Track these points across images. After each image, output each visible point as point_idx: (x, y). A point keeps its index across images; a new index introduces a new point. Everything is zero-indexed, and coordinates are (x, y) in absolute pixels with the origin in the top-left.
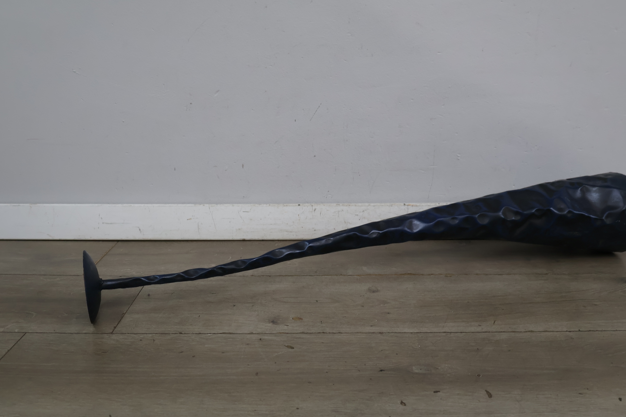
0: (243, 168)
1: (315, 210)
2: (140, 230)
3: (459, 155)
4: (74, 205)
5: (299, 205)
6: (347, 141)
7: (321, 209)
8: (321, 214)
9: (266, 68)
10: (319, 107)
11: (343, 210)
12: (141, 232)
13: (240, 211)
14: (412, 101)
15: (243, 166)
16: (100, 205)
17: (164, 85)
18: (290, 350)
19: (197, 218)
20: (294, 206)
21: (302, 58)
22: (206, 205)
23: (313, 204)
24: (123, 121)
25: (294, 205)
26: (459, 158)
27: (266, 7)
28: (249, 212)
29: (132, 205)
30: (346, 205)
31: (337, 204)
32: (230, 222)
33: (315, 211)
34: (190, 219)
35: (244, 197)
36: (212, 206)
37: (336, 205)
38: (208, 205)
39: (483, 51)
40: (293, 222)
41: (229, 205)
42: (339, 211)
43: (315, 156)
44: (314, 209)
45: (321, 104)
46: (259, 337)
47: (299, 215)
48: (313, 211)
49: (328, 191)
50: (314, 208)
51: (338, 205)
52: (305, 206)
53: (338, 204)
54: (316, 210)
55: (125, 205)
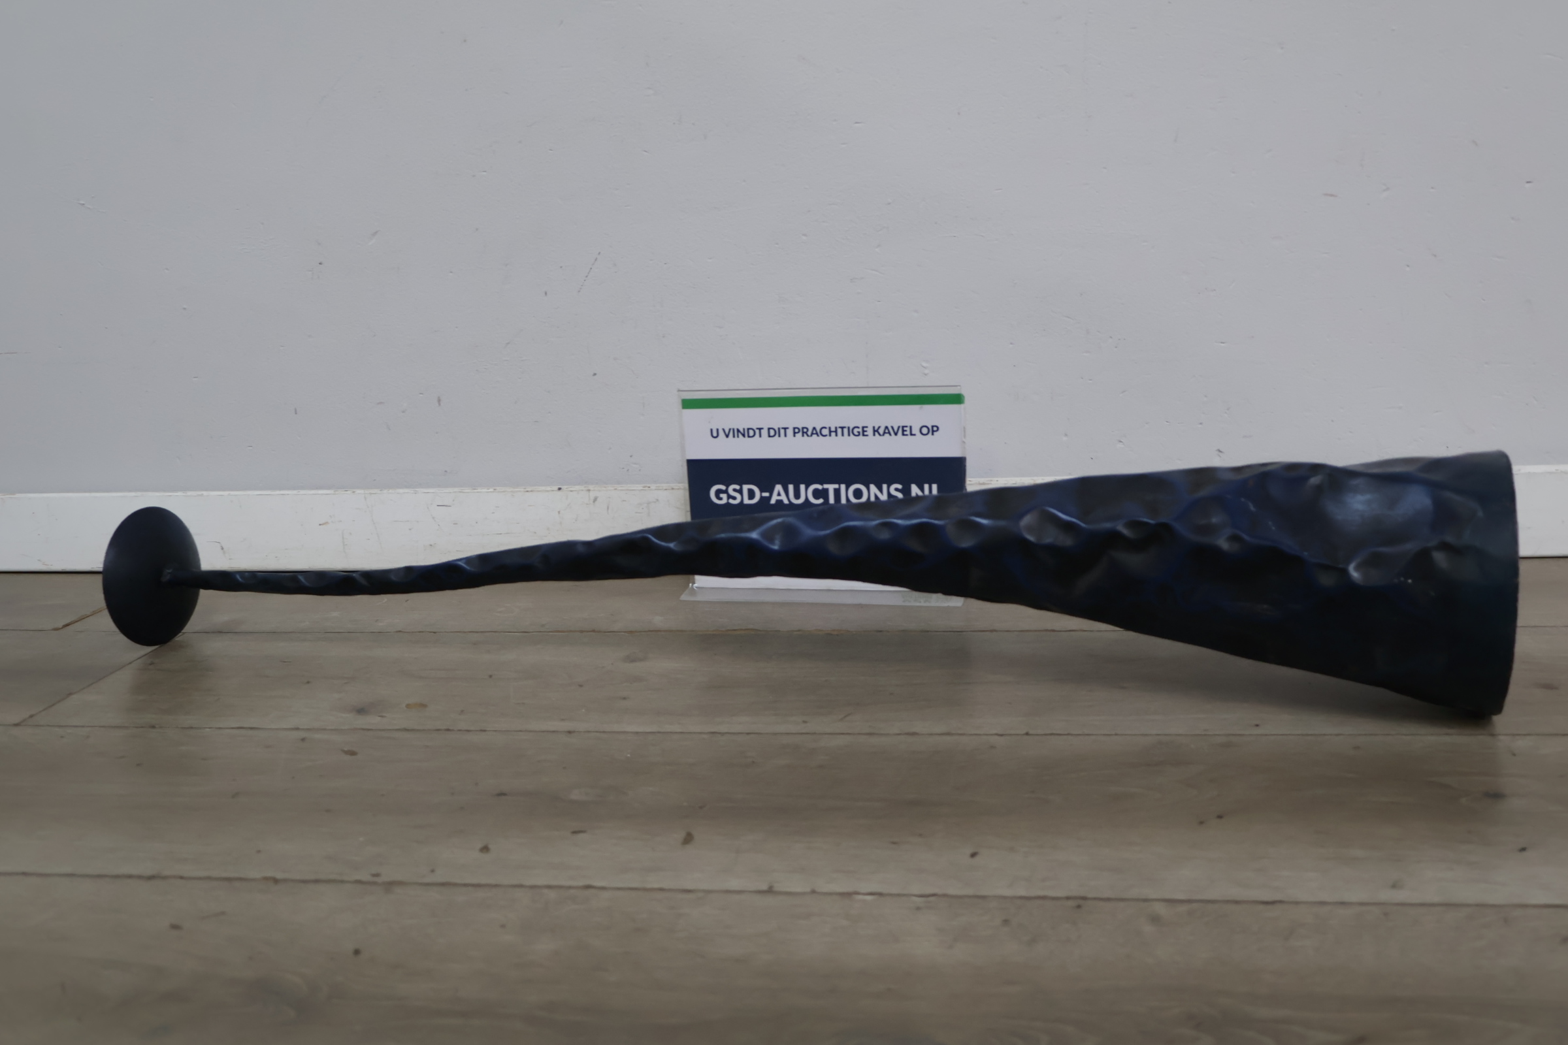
0: (440, 404)
1: (595, 499)
2: (222, 549)
3: (924, 364)
4: (87, 495)
5: (560, 489)
6: (664, 337)
7: (610, 498)
8: (608, 508)
9: (474, 176)
10: (596, 260)
11: (657, 500)
12: (224, 553)
13: (432, 504)
14: (804, 238)
15: (439, 401)
16: (139, 494)
17: (262, 224)
18: (348, 758)
19: (341, 521)
20: (548, 491)
21: (551, 150)
22: (358, 491)
23: (591, 487)
24: (185, 306)
25: (549, 488)
26: (926, 371)
27: (465, 41)
28: (450, 506)
29: (205, 493)
30: (665, 488)
31: (644, 487)
32: (410, 529)
33: (596, 502)
34: (326, 523)
35: (446, 471)
36: (371, 494)
37: (642, 488)
38: (361, 491)
39: (959, 114)
40: (548, 529)
41: (406, 490)
42: (649, 503)
43: (595, 374)
44: (592, 498)
45: (599, 253)
46: (302, 734)
47: (559, 512)
48: (591, 502)
49: (631, 456)
50: (593, 495)
51: (647, 488)
52: (571, 491)
53: (648, 485)
54: (598, 500)
55: (189, 493)
